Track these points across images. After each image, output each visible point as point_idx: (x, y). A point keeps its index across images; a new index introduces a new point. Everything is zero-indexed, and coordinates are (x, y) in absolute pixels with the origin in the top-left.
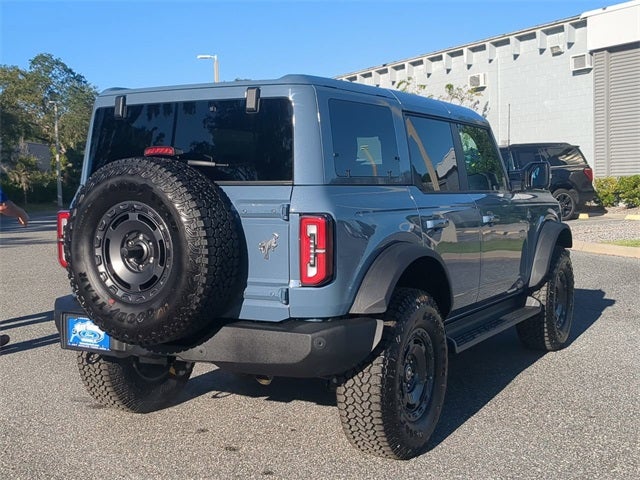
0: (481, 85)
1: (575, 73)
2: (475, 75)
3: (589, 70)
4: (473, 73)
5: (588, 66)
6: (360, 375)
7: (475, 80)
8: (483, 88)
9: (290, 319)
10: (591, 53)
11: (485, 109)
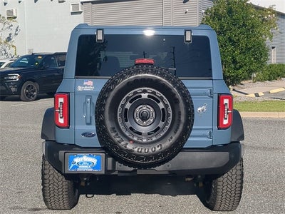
0: (15, 15)
1: (72, 13)
2: (10, 9)
3: (81, 12)
4: (8, 8)
5: (80, 10)
6: (231, 171)
7: (10, 12)
8: (15, 18)
9: (212, 145)
10: (82, 3)
11: (17, 30)
